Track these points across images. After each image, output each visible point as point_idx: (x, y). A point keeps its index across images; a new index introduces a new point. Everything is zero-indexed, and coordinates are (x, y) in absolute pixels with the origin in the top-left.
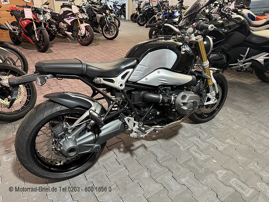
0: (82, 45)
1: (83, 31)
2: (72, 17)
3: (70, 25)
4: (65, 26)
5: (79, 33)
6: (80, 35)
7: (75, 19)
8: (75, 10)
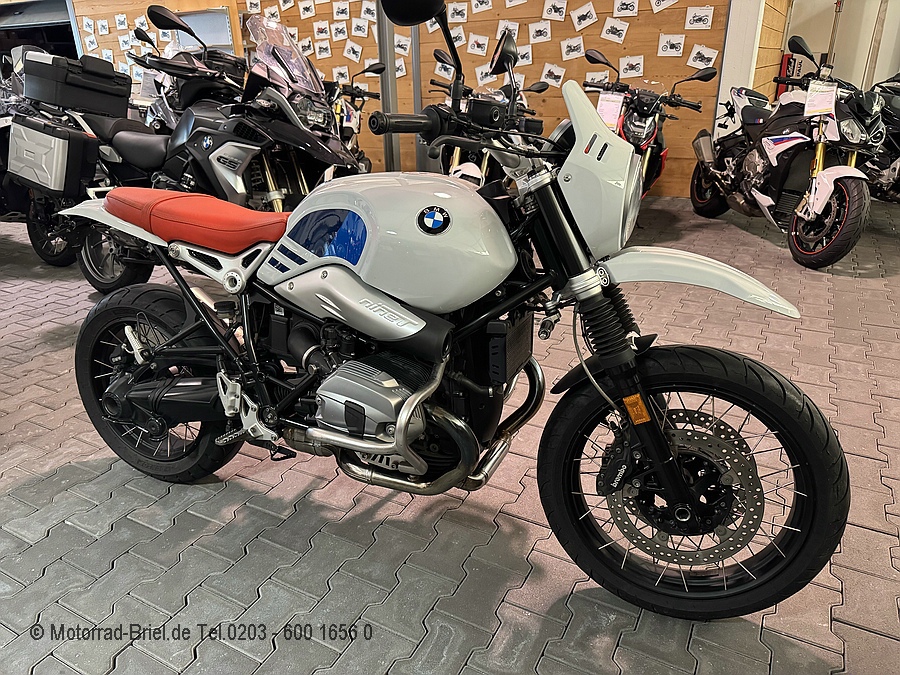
0: (798, 262)
1: (817, 199)
2: (795, 134)
3: (775, 163)
4: (759, 169)
5: (801, 206)
6: (801, 215)
7: (801, 141)
8: (819, 100)
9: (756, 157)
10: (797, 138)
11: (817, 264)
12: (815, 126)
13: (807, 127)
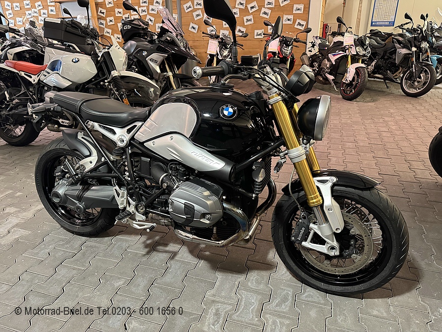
0: (344, 99)
1: (350, 75)
2: (341, 52)
3: (334, 63)
4: (328, 66)
5: (344, 79)
6: (345, 81)
7: (343, 54)
8: (348, 40)
9: (326, 61)
10: (342, 54)
11: (350, 99)
12: (347, 50)
13: (344, 50)
